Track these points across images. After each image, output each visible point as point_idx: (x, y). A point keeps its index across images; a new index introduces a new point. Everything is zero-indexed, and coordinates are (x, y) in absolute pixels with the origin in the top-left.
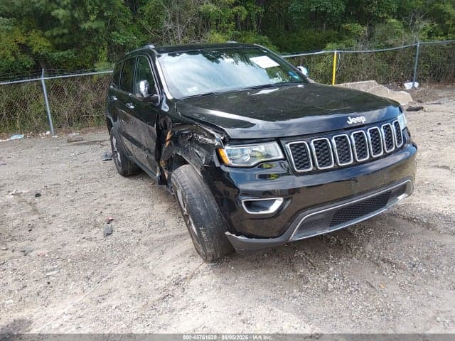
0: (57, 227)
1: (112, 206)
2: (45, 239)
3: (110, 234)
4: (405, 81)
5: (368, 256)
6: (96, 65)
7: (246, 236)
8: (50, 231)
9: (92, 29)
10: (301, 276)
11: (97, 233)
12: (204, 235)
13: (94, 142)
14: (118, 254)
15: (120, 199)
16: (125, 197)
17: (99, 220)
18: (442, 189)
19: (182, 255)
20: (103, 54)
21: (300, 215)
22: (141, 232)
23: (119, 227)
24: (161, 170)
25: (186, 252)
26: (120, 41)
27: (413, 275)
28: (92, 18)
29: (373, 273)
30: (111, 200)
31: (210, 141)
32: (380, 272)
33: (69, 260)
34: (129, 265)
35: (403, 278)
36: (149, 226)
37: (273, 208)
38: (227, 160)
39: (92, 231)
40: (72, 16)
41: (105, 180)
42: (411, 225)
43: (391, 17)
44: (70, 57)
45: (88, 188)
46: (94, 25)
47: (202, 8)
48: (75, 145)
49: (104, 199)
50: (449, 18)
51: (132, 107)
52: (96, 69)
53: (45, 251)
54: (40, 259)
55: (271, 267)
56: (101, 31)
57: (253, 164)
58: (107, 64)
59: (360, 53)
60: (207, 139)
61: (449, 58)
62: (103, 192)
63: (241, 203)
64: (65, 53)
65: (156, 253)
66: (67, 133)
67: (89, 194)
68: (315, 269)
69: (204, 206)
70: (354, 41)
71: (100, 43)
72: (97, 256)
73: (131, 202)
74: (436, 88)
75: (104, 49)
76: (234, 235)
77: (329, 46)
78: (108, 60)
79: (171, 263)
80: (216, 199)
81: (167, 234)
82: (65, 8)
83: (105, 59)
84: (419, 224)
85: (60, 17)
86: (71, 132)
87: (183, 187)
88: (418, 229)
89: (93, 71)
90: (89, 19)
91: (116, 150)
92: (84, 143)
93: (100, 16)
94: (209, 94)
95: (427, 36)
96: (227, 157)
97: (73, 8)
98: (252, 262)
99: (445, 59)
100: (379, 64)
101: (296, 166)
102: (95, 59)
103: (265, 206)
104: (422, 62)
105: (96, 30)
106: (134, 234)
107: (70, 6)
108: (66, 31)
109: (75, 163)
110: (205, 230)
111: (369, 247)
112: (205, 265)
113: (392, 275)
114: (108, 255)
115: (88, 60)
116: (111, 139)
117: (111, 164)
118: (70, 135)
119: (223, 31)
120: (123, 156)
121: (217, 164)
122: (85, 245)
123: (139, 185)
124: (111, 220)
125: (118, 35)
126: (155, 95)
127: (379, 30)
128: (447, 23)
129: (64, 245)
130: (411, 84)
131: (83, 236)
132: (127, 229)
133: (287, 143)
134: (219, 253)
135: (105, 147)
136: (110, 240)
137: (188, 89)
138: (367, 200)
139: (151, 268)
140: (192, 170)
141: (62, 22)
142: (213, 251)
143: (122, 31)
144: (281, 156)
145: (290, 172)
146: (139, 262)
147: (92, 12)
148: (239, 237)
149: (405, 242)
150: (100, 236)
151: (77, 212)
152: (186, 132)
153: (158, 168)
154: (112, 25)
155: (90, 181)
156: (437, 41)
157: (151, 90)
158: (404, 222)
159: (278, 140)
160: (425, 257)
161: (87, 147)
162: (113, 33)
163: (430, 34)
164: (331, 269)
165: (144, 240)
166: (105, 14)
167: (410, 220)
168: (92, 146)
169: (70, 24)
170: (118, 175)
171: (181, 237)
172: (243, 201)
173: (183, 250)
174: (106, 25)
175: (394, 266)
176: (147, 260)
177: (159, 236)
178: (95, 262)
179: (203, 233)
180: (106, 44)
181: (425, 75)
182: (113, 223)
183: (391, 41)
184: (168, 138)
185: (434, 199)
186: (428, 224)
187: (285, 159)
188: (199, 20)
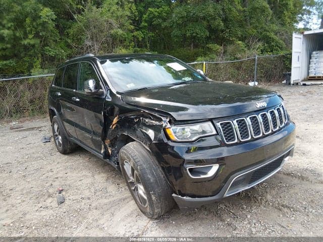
0: (16, 199)
1: (59, 179)
2: (7, 210)
3: (63, 203)
4: (249, 81)
5: (271, 204)
6: (32, 71)
7: (190, 197)
8: (11, 203)
9: (30, 44)
10: (229, 225)
11: (52, 202)
12: (153, 198)
13: (33, 129)
14: (75, 219)
15: (65, 172)
16: (68, 170)
17: (51, 191)
18: (300, 152)
19: (130, 215)
20: (38, 63)
21: (231, 177)
22: (89, 199)
23: (70, 196)
24: (105, 147)
25: (132, 213)
26: (52, 54)
27: (308, 215)
28: (30, 36)
29: (279, 216)
30: (57, 174)
31: (157, 123)
32: (284, 215)
33: (33, 227)
34: (87, 228)
35: (302, 218)
36: (95, 193)
37: (211, 173)
38: (173, 137)
39: (47, 201)
40: (14, 35)
41: (49, 158)
42: (290, 178)
43: (238, 40)
44: (12, 65)
45: (36, 165)
46: (32, 42)
47: (112, 32)
48: (17, 131)
49: (51, 174)
50: (273, 41)
51: (78, 100)
52: (32, 74)
53: (8, 221)
54: (6, 228)
55: (203, 219)
56: (37, 46)
57: (194, 139)
58: (41, 70)
59: (221, 64)
60: (154, 122)
61: (275, 66)
62: (49, 168)
63: (186, 170)
64: (8, 62)
65: (107, 216)
66: (8, 122)
67: (37, 170)
68: (237, 218)
69: (153, 174)
70: (215, 56)
71: (35, 55)
72: (57, 222)
73: (74, 174)
74: (269, 85)
75: (38, 59)
76: (180, 196)
77: (199, 58)
78: (41, 67)
79: (122, 224)
80: (163, 168)
81: (111, 199)
82: (9, 28)
83: (39, 66)
84: (296, 177)
85: (5, 35)
86: (11, 122)
87: (134, 160)
88: (296, 181)
89: (30, 75)
90: (27, 38)
91: (57, 133)
92: (24, 130)
93: (37, 36)
94: (144, 89)
95: (260, 52)
96: (173, 134)
97: (16, 29)
98: (187, 216)
99: (273, 66)
100: (232, 70)
101: (226, 139)
102: (31, 66)
103: (205, 171)
104: (259, 68)
105: (33, 46)
106: (83, 201)
107: (13, 28)
108: (9, 46)
109: (20, 146)
110: (154, 194)
111: (269, 197)
112: (151, 222)
113: (293, 216)
114: (67, 221)
115: (25, 67)
116: (53, 126)
117: (51, 145)
118: (11, 123)
119: (126, 47)
120: (64, 139)
121: (166, 140)
122: (43, 213)
123: (77, 160)
124: (62, 190)
125: (50, 49)
126: (101, 90)
127: (230, 48)
128: (273, 44)
129: (25, 214)
130: (253, 83)
131: (40, 205)
132: (77, 197)
133: (218, 122)
134: (163, 211)
135: (42, 132)
136: (64, 207)
137: (127, 86)
138: (272, 162)
139: (106, 229)
140: (139, 147)
141: (7, 39)
142: (159, 210)
143: (53, 46)
144: (215, 132)
145: (223, 144)
146: (95, 224)
147: (30, 32)
148: (185, 198)
149: (292, 191)
150: (55, 204)
151: (31, 186)
152: (132, 117)
153: (103, 146)
154: (45, 42)
155: (36, 159)
156: (267, 55)
157: (97, 86)
158: (285, 177)
159: (211, 120)
160: (310, 201)
161: (27, 133)
162: (46, 48)
163: (262, 51)
164: (249, 217)
165: (93, 205)
166: (41, 34)
167: (288, 174)
168: (31, 132)
169: (12, 41)
170: (59, 153)
171: (124, 200)
172: (187, 169)
173: (129, 211)
174: (41, 42)
175: (292, 210)
176: (101, 222)
177: (106, 201)
178: (56, 228)
179: (153, 196)
180: (40, 55)
181: (261, 77)
182: (63, 193)
183: (239, 56)
184: (114, 123)
185: (298, 158)
186: (302, 176)
187: (218, 134)
188: (110, 40)
